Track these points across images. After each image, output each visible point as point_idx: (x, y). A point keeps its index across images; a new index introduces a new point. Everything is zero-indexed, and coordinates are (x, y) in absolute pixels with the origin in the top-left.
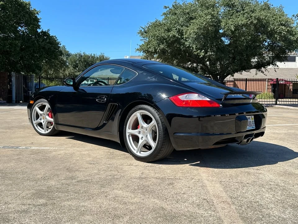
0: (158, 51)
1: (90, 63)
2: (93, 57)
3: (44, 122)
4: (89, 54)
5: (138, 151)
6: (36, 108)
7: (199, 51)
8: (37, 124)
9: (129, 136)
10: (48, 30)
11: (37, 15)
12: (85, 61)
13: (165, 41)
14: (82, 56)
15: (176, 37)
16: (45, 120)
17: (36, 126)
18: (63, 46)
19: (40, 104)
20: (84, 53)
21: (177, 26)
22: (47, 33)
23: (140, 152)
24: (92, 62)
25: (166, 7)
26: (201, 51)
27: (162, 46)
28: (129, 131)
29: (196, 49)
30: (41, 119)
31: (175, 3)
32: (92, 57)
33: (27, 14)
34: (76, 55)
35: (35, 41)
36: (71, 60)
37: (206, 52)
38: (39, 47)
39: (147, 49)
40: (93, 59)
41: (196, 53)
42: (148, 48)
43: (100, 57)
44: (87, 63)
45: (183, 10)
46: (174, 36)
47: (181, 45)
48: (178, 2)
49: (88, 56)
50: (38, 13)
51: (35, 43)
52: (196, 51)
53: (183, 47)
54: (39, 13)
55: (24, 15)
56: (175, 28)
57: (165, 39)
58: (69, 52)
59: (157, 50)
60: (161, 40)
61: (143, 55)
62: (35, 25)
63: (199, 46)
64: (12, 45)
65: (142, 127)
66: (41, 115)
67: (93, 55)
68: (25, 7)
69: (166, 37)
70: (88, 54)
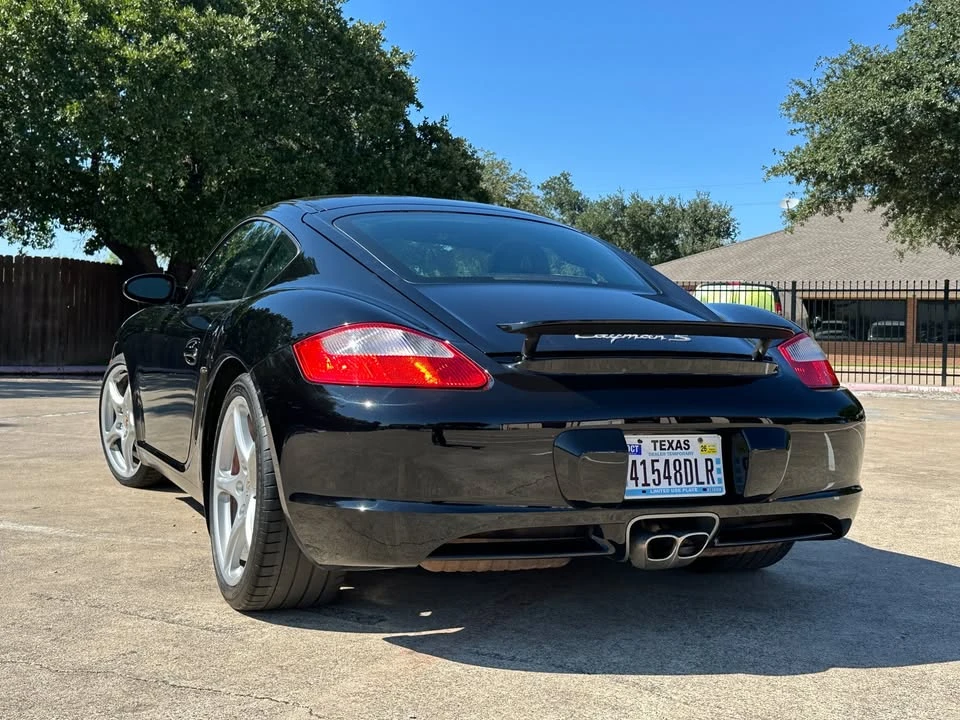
1: (653, 232)
2: (668, 211)
3: (125, 435)
4: (652, 199)
6: (110, 384)
8: (115, 443)
10: (443, 120)
11: (403, 68)
12: (636, 226)
13: (883, 128)
14: (624, 207)
15: (939, 109)
16: (129, 430)
18: (563, 175)
20: (633, 197)
21: (947, 63)
22: (441, 130)
24: (663, 228)
27: (870, 152)
30: (120, 426)
32: (665, 209)
33: (362, 65)
34: (605, 205)
35: (385, 158)
36: (584, 225)
38: (398, 179)
39: (813, 165)
40: (668, 216)
42: (816, 162)
43: (694, 208)
44: (645, 231)
49: (649, 205)
50: (405, 63)
51: (385, 168)
54: (409, 61)
55: (348, 71)
56: (937, 75)
57: (884, 123)
58: (580, 194)
60: (871, 127)
62: (387, 105)
64: (304, 178)
67: (665, 202)
68: (351, 42)
69: (887, 113)
70: (649, 201)
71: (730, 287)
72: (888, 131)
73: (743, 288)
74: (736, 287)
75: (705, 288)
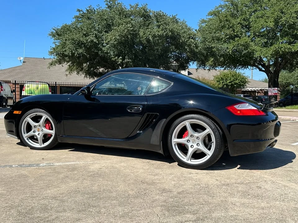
0: (76, 55)
3: (38, 134)
5: (189, 158)
6: (28, 119)
7: (117, 57)
8: (28, 137)
9: (175, 145)
13: (83, 45)
16: (41, 133)
17: (27, 139)
19: (33, 115)
23: (190, 160)
25: (79, 11)
26: (118, 58)
27: (80, 51)
28: (175, 140)
29: (113, 55)
30: (34, 132)
31: (90, 7)
37: (123, 59)
41: (113, 59)
45: (101, 16)
46: (92, 41)
47: (99, 50)
48: (93, 7)
52: (114, 57)
53: (101, 53)
59: (74, 53)
60: (80, 44)
61: (54, 58)
63: (116, 53)
65: (192, 136)
66: (35, 127)
69: (85, 42)
71: (36, 83)
72: (84, 46)
73: (40, 83)
74: (38, 83)
75: (28, 83)
